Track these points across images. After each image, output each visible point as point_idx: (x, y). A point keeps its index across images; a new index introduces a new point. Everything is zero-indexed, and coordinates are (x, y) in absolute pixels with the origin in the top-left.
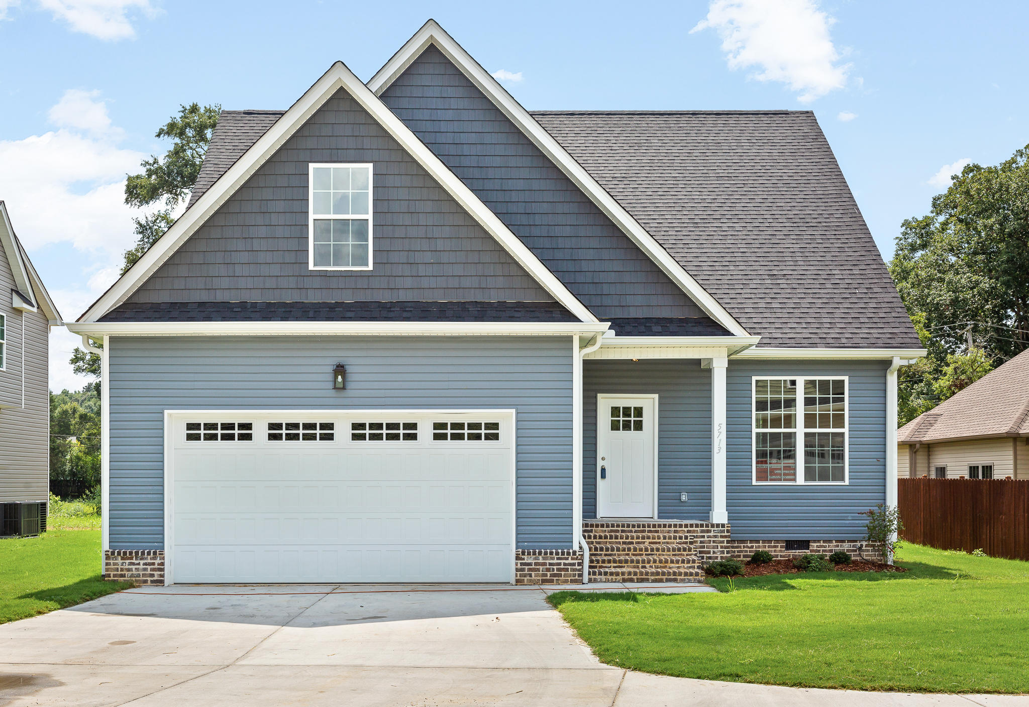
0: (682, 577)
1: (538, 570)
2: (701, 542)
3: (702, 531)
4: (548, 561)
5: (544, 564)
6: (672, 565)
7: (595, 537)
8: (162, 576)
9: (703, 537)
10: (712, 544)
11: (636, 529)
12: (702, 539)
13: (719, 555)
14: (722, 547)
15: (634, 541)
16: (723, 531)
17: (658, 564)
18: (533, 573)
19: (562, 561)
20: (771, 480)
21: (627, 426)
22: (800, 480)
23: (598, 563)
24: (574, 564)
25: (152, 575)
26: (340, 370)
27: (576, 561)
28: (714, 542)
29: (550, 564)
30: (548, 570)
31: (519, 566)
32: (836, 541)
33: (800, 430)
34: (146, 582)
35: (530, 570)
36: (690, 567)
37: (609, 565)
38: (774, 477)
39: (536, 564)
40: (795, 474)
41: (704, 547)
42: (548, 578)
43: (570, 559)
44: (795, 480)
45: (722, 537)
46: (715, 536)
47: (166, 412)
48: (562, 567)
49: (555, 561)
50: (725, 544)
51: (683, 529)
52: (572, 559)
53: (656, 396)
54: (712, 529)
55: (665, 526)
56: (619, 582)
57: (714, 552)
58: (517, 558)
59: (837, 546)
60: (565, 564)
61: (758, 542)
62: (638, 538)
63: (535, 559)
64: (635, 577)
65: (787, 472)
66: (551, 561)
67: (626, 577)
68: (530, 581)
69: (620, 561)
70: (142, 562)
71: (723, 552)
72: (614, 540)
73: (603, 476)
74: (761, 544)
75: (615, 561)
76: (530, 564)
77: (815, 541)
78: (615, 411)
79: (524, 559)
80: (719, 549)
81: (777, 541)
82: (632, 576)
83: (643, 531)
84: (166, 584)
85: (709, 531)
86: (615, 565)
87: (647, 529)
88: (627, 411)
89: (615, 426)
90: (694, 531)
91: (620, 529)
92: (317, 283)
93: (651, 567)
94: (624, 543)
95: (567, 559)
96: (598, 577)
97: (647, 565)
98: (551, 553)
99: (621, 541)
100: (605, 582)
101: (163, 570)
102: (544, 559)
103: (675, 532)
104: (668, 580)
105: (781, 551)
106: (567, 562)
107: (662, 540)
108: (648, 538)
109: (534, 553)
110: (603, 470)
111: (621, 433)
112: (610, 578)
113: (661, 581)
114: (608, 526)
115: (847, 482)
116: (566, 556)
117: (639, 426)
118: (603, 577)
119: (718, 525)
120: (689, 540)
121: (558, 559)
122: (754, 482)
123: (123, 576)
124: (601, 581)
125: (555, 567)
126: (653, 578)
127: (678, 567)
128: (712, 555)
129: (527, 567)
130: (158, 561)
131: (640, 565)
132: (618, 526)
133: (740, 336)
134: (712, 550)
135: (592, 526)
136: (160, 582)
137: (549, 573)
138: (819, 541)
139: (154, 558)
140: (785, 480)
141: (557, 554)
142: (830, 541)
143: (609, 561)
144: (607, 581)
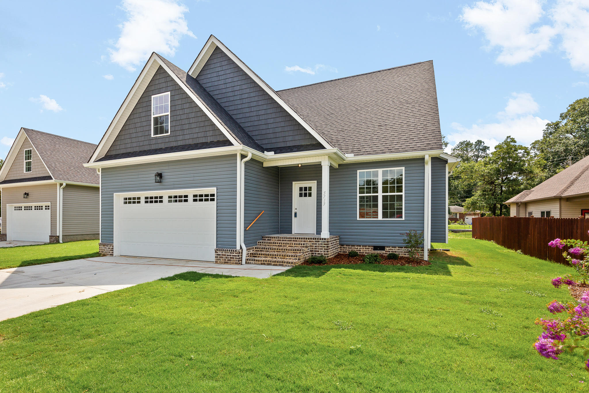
0: (286, 264)
1: (223, 257)
2: (315, 246)
3: (316, 241)
4: (226, 254)
5: (225, 255)
6: (287, 258)
7: (267, 243)
8: (113, 253)
9: (316, 244)
10: (320, 247)
11: (288, 239)
12: (316, 245)
13: (323, 253)
14: (324, 249)
15: (282, 245)
16: (325, 242)
17: (281, 257)
18: (221, 259)
19: (232, 254)
20: (366, 218)
21: (305, 195)
22: (380, 217)
23: (257, 255)
24: (236, 256)
25: (110, 252)
26: (160, 175)
27: (237, 255)
28: (321, 246)
29: (227, 255)
30: (226, 258)
31: (216, 256)
32: (398, 247)
33: (380, 194)
34: (108, 254)
35: (220, 257)
36: (295, 259)
37: (262, 256)
38: (368, 216)
39: (222, 255)
40: (377, 215)
41: (316, 249)
42: (227, 261)
43: (235, 253)
44: (377, 218)
45: (324, 244)
46: (322, 244)
47: (114, 194)
48: (232, 257)
49: (229, 254)
50: (326, 248)
51: (307, 240)
52: (236, 253)
53: (316, 182)
54: (320, 241)
55: (300, 238)
56: (259, 264)
57: (321, 251)
58: (216, 252)
59: (399, 250)
60: (233, 256)
61: (360, 246)
62: (284, 244)
63: (222, 253)
64: (266, 263)
65: (374, 214)
66: (228, 254)
67: (262, 262)
68: (220, 262)
69: (266, 255)
70: (107, 247)
71: (325, 252)
72: (274, 244)
73: (296, 216)
74: (361, 247)
75: (264, 255)
76: (220, 255)
77: (387, 247)
78: (301, 189)
79: (218, 253)
80: (323, 250)
81: (369, 246)
82: (265, 262)
83: (291, 241)
84: (114, 256)
85: (319, 242)
86: (264, 256)
87: (292, 240)
88: (306, 189)
89: (301, 195)
90: (312, 241)
91: (282, 239)
92: (154, 142)
93: (278, 258)
94: (278, 246)
95: (234, 253)
96: (251, 262)
97: (277, 257)
98: (227, 250)
99: (277, 245)
100: (254, 264)
101: (113, 250)
102: (225, 253)
103: (304, 241)
104: (280, 265)
105: (371, 251)
106: (233, 254)
107: (293, 245)
108: (288, 244)
109: (221, 250)
110: (296, 214)
111: (303, 198)
112: (256, 262)
113: (276, 265)
114: (277, 238)
115: (403, 219)
116: (233, 252)
117: (310, 195)
118: (253, 262)
119: (323, 239)
120: (305, 246)
121: (230, 253)
122: (358, 219)
123: (103, 252)
124: (252, 264)
125: (229, 257)
126: (273, 263)
127: (290, 259)
128: (320, 252)
129: (219, 256)
130: (111, 247)
131: (274, 257)
132: (281, 238)
133: (329, 148)
134: (320, 250)
135: (271, 238)
136: (112, 255)
137: (227, 259)
138: (389, 247)
139: (110, 246)
140: (373, 218)
141: (229, 251)
142: (395, 247)
143: (262, 254)
144: (255, 264)
